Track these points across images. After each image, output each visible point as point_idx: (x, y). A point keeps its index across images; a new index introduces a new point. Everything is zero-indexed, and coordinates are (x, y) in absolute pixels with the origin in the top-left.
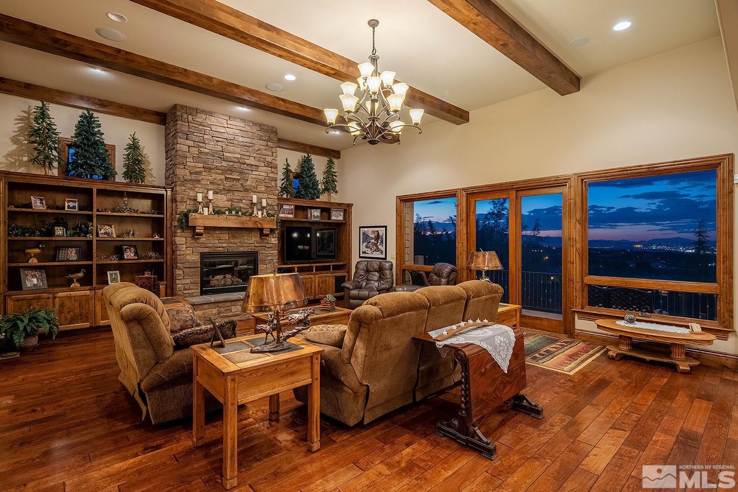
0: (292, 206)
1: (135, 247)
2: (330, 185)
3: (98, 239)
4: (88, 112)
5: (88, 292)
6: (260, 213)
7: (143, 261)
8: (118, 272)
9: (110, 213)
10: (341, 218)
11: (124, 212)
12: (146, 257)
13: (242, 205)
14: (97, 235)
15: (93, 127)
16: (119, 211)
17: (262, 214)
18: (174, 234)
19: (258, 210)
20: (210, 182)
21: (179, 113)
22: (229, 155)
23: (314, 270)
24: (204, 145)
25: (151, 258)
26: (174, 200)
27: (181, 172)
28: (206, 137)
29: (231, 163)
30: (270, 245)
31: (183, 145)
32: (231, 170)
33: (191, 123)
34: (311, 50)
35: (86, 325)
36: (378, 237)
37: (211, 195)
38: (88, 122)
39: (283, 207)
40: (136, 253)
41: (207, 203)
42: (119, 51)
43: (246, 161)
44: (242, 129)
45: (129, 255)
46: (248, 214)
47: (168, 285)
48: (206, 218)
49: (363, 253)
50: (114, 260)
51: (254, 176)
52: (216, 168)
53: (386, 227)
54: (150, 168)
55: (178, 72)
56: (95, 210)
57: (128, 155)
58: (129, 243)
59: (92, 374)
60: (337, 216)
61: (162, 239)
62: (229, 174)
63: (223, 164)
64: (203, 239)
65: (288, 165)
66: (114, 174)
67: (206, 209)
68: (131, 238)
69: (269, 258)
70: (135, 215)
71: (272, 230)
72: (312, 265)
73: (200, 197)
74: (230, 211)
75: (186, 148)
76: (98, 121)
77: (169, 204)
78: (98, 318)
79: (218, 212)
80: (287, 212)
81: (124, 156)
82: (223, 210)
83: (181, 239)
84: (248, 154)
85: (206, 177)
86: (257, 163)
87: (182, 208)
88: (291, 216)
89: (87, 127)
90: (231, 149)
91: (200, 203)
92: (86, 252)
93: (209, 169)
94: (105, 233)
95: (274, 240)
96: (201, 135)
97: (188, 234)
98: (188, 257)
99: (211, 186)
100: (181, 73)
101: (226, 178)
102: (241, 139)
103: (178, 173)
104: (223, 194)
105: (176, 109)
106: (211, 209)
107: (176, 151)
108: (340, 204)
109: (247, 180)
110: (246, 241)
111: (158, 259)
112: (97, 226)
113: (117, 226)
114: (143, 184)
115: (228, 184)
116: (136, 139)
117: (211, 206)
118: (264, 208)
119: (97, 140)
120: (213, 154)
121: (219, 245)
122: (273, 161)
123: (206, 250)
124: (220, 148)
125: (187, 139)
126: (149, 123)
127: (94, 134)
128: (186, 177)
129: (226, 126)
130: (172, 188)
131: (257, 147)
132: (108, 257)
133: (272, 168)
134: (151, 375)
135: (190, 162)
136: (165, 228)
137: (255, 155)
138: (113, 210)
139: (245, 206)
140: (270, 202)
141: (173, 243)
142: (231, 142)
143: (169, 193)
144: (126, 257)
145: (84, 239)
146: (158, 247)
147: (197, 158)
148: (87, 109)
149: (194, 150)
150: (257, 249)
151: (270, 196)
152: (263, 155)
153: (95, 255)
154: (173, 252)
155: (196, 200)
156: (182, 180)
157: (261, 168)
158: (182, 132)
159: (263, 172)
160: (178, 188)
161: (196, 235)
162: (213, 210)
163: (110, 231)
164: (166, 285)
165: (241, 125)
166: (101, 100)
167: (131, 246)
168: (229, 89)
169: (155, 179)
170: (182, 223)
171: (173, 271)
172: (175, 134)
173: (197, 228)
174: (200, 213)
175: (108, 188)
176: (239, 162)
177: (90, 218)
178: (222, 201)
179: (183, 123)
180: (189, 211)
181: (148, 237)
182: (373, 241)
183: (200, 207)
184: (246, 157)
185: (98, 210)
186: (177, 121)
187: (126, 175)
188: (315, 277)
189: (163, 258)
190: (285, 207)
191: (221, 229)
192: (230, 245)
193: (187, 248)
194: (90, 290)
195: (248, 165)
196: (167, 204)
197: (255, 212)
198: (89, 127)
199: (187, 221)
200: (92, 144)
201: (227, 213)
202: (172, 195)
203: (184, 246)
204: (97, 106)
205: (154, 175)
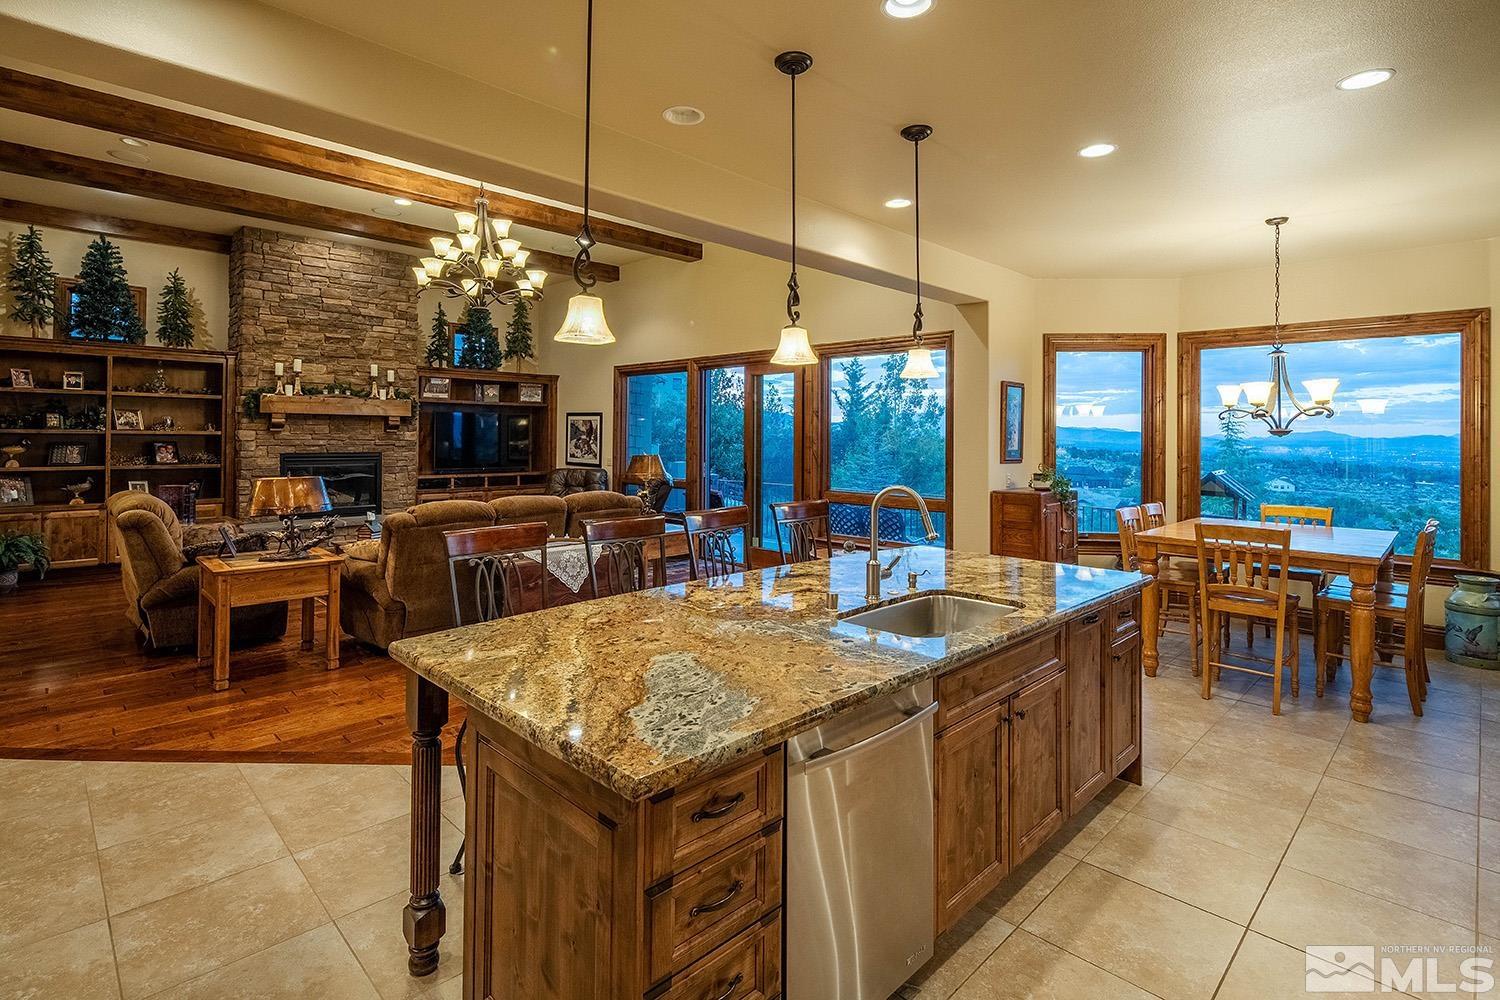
0: (447, 381)
1: (175, 445)
2: (520, 344)
3: (114, 432)
4: (103, 241)
5: (97, 512)
6: (383, 392)
7: (186, 466)
8: (146, 483)
9: (133, 393)
10: (538, 399)
11: (156, 392)
12: (193, 461)
13: (353, 380)
14: (114, 427)
15: (111, 264)
16: (148, 391)
17: (387, 394)
18: (237, 426)
19: (380, 387)
20: (299, 345)
21: (247, 241)
22: (331, 301)
23: (486, 483)
24: (288, 287)
25: (200, 461)
26: (237, 373)
27: (249, 330)
28: (293, 275)
29: (336, 315)
30: (403, 443)
31: (253, 289)
32: (335, 325)
33: (268, 254)
34: (412, 181)
35: (94, 561)
36: (590, 431)
37: (298, 365)
38: (101, 255)
39: (430, 381)
40: (176, 455)
41: (291, 377)
42: (143, 172)
43: (362, 310)
44: (358, 261)
45: (165, 456)
46: (364, 393)
47: (227, 504)
48: (289, 400)
49: (573, 456)
50: (140, 464)
51: (376, 335)
52: (310, 322)
53: (600, 415)
54: (204, 322)
55: (233, 196)
56: (110, 387)
57: (166, 303)
58: (165, 438)
59: (92, 615)
60: (530, 396)
61: (219, 433)
62: (331, 332)
63: (321, 317)
64: (285, 433)
65: (442, 313)
66: (142, 335)
67: (289, 388)
68: (169, 431)
69: (400, 464)
70: (174, 395)
71: (404, 420)
72: (483, 475)
73: (279, 369)
74: (331, 389)
75: (258, 293)
76: (118, 253)
77: (231, 379)
78: (112, 552)
79: (309, 391)
80: (439, 391)
81: (159, 306)
82: (321, 387)
83: (248, 434)
84: (364, 299)
85: (291, 337)
86: (380, 314)
87: (251, 385)
88: (445, 396)
89: (100, 263)
90: (336, 291)
91: (279, 378)
92: (95, 451)
93: (298, 326)
94: (126, 424)
95: (410, 435)
96: (285, 273)
97: (259, 424)
98: (259, 460)
99: (299, 352)
100: (239, 197)
101: (327, 339)
102: (353, 276)
103: (244, 331)
104: (320, 363)
105: (243, 232)
106: (298, 387)
107: (243, 298)
108: (535, 377)
109: (363, 340)
110: (361, 437)
111: (213, 463)
112: (113, 413)
113: (146, 411)
114: (190, 348)
115: (329, 347)
116: (179, 279)
117: (298, 383)
118: (391, 384)
119: (117, 282)
120: (305, 300)
121: (312, 442)
122: (410, 310)
123: (291, 450)
124: (316, 292)
125: (260, 279)
126: (204, 252)
127: (111, 274)
128: (257, 338)
129: (327, 257)
130: (237, 355)
131: (380, 289)
132: (132, 459)
133: (407, 320)
134: (153, 591)
135: (265, 315)
136: (223, 416)
137: (376, 301)
138: (139, 389)
139: (358, 382)
140: (403, 375)
141: (235, 439)
142: (337, 281)
143: (231, 362)
144: (158, 459)
145: (91, 431)
146: (213, 445)
147: (278, 309)
148: (102, 236)
149: (273, 296)
150: (380, 449)
151: (403, 365)
152: (391, 300)
153: (109, 456)
154: (236, 452)
155: (274, 372)
156: (251, 341)
157: (389, 321)
158: (253, 269)
159: (391, 327)
160: (244, 355)
161: (272, 427)
162: (302, 388)
163: (136, 420)
164: (224, 504)
165: (354, 254)
166: (123, 220)
167: (169, 443)
168: (315, 214)
169: (210, 338)
170: (249, 408)
171: (235, 482)
172: (241, 271)
173: (274, 415)
174: (280, 393)
175: (132, 355)
176: (349, 312)
177: (103, 400)
178: (319, 373)
179: (255, 255)
180: (262, 390)
181: (198, 429)
182: (584, 437)
183: (280, 383)
184: (362, 305)
185: (115, 389)
186: (244, 252)
187: (162, 333)
188: (487, 495)
189: (219, 462)
190: (433, 381)
191: (315, 417)
192: (332, 442)
193: (257, 446)
194: (99, 508)
195: (364, 316)
196: (228, 378)
197: (375, 391)
198: (103, 264)
199: (257, 406)
200: (108, 289)
201: (326, 392)
202: (236, 365)
203: (254, 444)
204: (118, 229)
205: (210, 332)
